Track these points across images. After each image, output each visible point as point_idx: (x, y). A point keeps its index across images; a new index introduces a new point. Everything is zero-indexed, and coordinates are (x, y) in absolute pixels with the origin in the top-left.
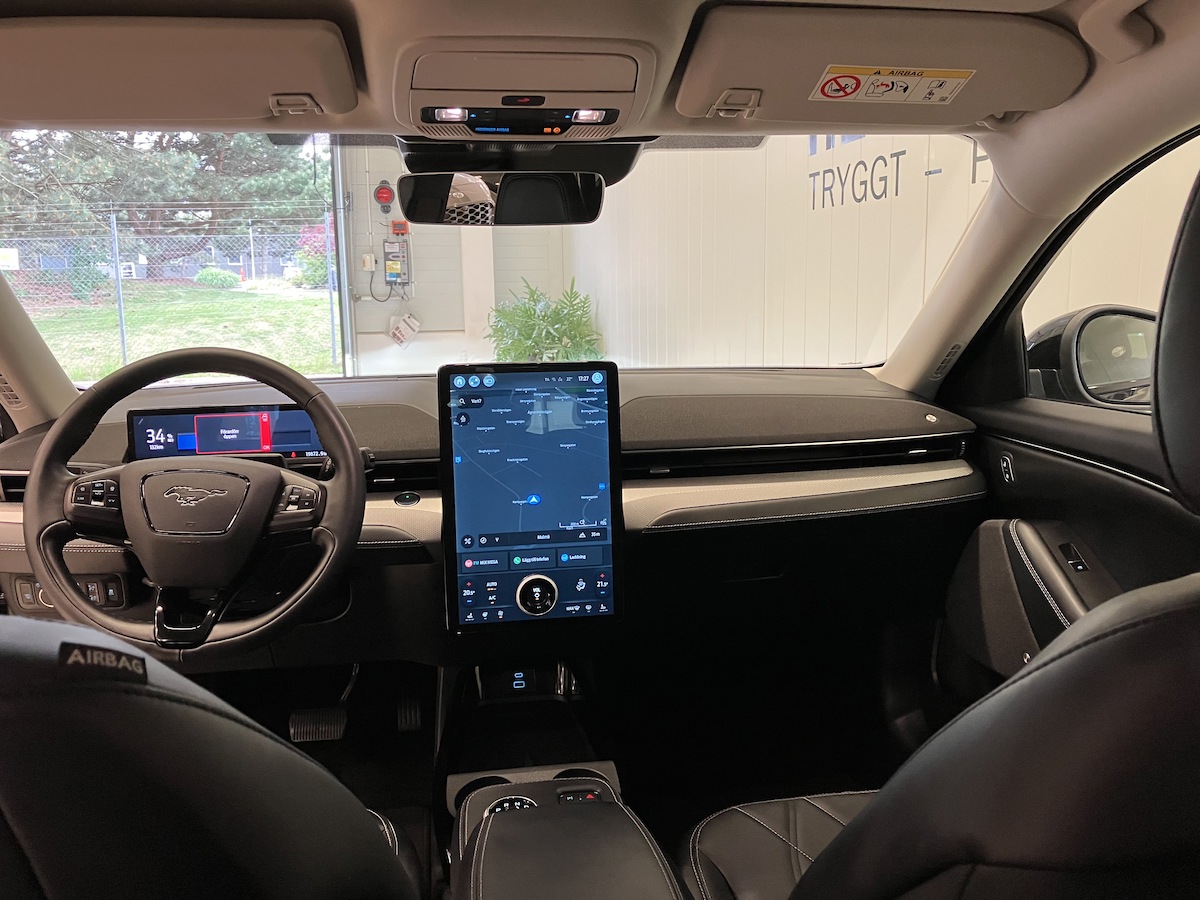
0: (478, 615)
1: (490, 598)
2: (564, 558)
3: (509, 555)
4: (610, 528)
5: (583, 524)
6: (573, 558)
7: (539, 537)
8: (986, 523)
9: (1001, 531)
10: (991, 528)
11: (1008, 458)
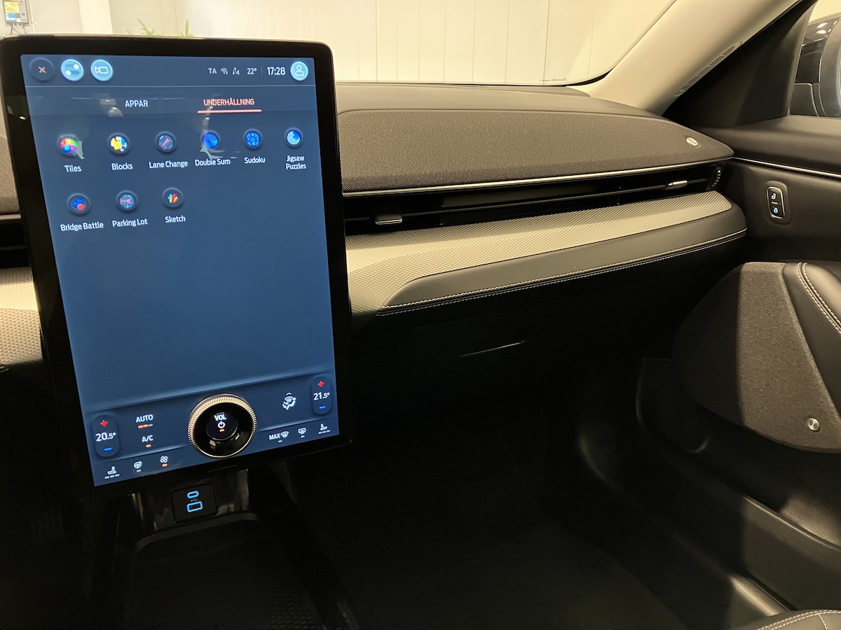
0: (126, 466)
1: (144, 440)
8: (750, 267)
9: (781, 277)
10: (763, 273)
11: (778, 189)
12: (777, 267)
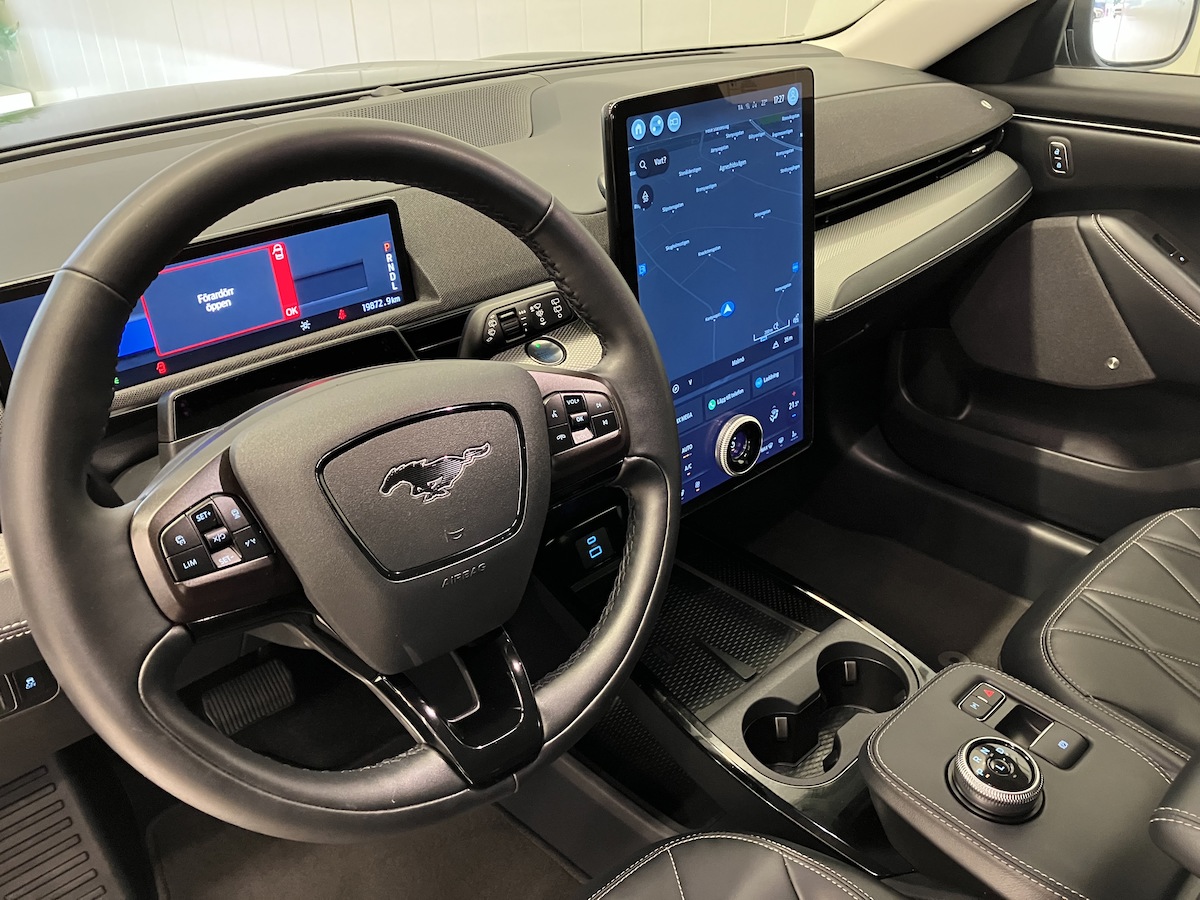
1: (686, 469)
2: (759, 383)
3: (704, 399)
4: (801, 326)
5: (777, 329)
6: (768, 379)
7: (734, 363)
8: (1039, 224)
9: (1076, 231)
10: (1057, 229)
11: (1059, 144)
12: (1070, 221)
